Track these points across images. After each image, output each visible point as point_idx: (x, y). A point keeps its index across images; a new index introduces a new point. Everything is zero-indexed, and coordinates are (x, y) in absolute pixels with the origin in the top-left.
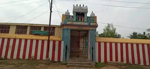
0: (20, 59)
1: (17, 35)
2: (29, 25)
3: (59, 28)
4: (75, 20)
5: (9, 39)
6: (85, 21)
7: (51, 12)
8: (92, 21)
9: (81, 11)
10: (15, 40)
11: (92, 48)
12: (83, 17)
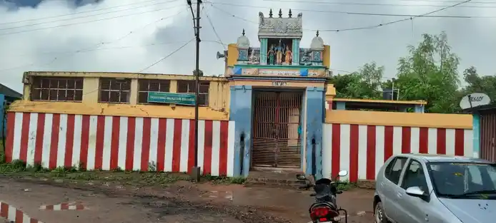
0: (119, 170)
1: (105, 105)
2: (136, 76)
3: (220, 84)
4: (264, 63)
5: (86, 118)
6: (293, 64)
7: (198, 40)
8: (314, 64)
9: (281, 35)
10: (101, 119)
11: (314, 142)
12: (288, 51)
